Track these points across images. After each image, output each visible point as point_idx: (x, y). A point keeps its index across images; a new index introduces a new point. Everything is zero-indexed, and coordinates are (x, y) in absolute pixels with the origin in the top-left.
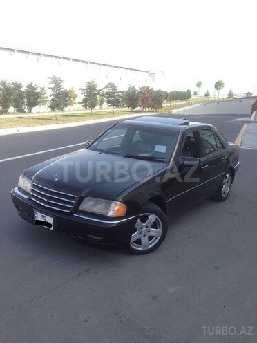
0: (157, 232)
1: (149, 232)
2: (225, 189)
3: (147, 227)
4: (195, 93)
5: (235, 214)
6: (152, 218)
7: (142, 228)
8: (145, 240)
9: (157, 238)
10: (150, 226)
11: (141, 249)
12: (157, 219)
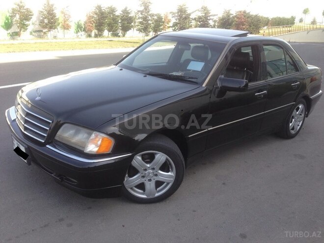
0: (168, 176)
1: (156, 175)
2: (295, 123)
3: (153, 169)
4: (301, 21)
5: (302, 157)
6: (161, 157)
7: (146, 170)
8: (150, 186)
9: (168, 184)
10: (157, 167)
11: (144, 196)
12: (167, 159)
